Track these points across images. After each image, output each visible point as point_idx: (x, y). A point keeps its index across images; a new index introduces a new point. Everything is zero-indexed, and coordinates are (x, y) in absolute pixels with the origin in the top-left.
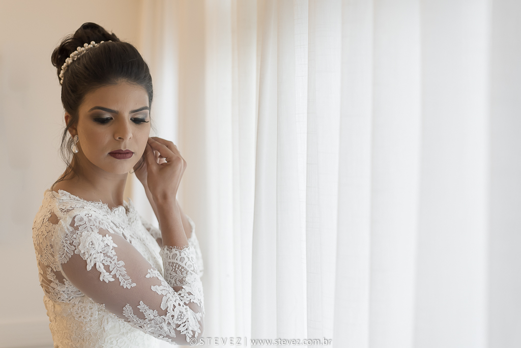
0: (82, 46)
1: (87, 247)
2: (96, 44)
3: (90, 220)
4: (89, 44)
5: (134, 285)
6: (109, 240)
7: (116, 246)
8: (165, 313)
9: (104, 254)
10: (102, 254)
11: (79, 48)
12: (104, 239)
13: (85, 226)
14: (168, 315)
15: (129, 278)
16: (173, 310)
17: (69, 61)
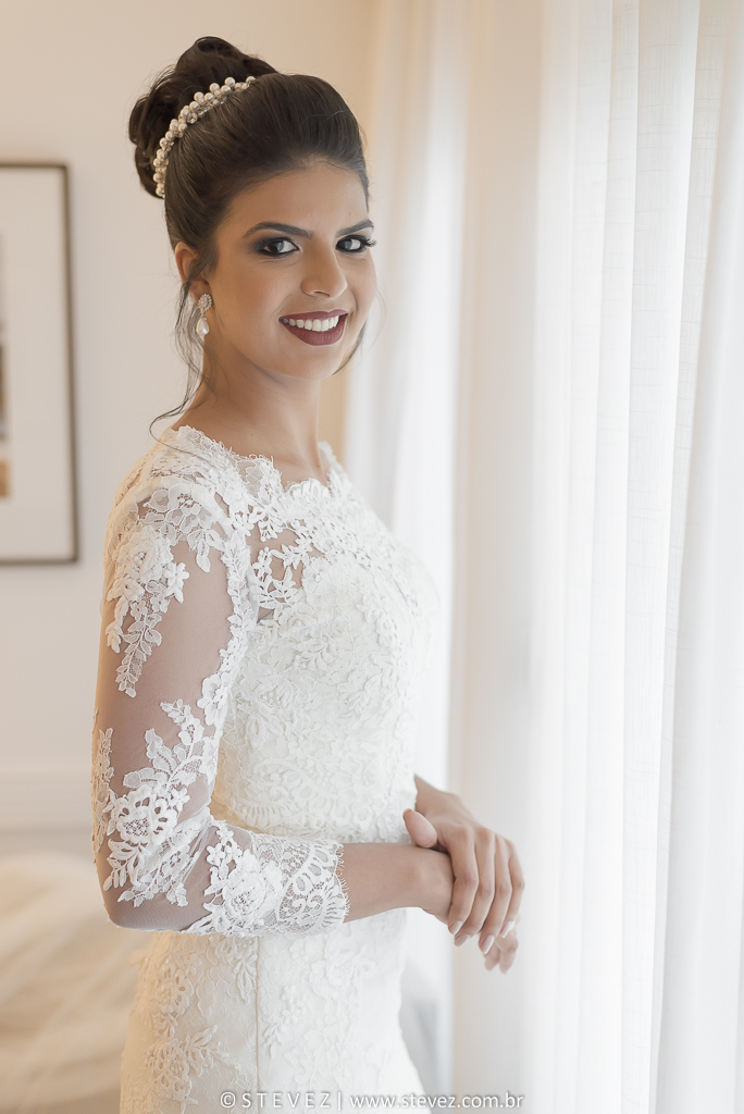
0: (206, 91)
1: (132, 556)
2: (238, 85)
3: (178, 513)
4: (221, 84)
5: (132, 693)
6: (178, 575)
7: (180, 598)
8: (122, 792)
9: (146, 592)
10: (142, 592)
11: (198, 95)
12: (169, 566)
13: (161, 517)
14: (122, 799)
15: (139, 673)
16: (138, 805)
17: (177, 125)
